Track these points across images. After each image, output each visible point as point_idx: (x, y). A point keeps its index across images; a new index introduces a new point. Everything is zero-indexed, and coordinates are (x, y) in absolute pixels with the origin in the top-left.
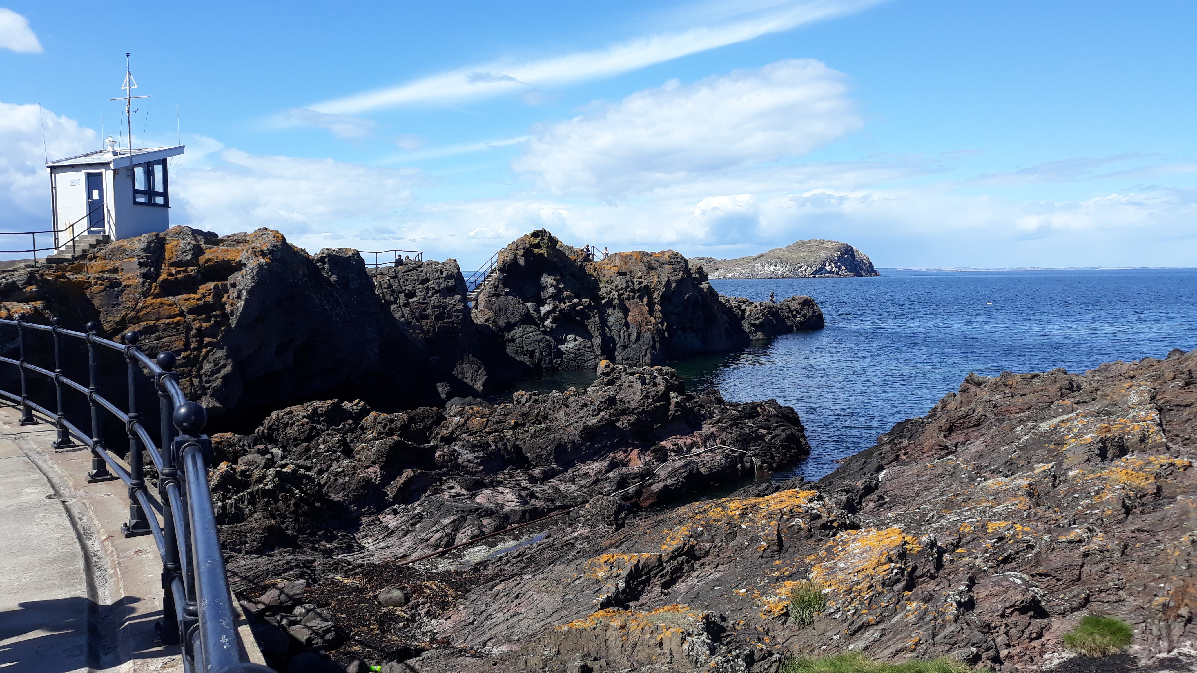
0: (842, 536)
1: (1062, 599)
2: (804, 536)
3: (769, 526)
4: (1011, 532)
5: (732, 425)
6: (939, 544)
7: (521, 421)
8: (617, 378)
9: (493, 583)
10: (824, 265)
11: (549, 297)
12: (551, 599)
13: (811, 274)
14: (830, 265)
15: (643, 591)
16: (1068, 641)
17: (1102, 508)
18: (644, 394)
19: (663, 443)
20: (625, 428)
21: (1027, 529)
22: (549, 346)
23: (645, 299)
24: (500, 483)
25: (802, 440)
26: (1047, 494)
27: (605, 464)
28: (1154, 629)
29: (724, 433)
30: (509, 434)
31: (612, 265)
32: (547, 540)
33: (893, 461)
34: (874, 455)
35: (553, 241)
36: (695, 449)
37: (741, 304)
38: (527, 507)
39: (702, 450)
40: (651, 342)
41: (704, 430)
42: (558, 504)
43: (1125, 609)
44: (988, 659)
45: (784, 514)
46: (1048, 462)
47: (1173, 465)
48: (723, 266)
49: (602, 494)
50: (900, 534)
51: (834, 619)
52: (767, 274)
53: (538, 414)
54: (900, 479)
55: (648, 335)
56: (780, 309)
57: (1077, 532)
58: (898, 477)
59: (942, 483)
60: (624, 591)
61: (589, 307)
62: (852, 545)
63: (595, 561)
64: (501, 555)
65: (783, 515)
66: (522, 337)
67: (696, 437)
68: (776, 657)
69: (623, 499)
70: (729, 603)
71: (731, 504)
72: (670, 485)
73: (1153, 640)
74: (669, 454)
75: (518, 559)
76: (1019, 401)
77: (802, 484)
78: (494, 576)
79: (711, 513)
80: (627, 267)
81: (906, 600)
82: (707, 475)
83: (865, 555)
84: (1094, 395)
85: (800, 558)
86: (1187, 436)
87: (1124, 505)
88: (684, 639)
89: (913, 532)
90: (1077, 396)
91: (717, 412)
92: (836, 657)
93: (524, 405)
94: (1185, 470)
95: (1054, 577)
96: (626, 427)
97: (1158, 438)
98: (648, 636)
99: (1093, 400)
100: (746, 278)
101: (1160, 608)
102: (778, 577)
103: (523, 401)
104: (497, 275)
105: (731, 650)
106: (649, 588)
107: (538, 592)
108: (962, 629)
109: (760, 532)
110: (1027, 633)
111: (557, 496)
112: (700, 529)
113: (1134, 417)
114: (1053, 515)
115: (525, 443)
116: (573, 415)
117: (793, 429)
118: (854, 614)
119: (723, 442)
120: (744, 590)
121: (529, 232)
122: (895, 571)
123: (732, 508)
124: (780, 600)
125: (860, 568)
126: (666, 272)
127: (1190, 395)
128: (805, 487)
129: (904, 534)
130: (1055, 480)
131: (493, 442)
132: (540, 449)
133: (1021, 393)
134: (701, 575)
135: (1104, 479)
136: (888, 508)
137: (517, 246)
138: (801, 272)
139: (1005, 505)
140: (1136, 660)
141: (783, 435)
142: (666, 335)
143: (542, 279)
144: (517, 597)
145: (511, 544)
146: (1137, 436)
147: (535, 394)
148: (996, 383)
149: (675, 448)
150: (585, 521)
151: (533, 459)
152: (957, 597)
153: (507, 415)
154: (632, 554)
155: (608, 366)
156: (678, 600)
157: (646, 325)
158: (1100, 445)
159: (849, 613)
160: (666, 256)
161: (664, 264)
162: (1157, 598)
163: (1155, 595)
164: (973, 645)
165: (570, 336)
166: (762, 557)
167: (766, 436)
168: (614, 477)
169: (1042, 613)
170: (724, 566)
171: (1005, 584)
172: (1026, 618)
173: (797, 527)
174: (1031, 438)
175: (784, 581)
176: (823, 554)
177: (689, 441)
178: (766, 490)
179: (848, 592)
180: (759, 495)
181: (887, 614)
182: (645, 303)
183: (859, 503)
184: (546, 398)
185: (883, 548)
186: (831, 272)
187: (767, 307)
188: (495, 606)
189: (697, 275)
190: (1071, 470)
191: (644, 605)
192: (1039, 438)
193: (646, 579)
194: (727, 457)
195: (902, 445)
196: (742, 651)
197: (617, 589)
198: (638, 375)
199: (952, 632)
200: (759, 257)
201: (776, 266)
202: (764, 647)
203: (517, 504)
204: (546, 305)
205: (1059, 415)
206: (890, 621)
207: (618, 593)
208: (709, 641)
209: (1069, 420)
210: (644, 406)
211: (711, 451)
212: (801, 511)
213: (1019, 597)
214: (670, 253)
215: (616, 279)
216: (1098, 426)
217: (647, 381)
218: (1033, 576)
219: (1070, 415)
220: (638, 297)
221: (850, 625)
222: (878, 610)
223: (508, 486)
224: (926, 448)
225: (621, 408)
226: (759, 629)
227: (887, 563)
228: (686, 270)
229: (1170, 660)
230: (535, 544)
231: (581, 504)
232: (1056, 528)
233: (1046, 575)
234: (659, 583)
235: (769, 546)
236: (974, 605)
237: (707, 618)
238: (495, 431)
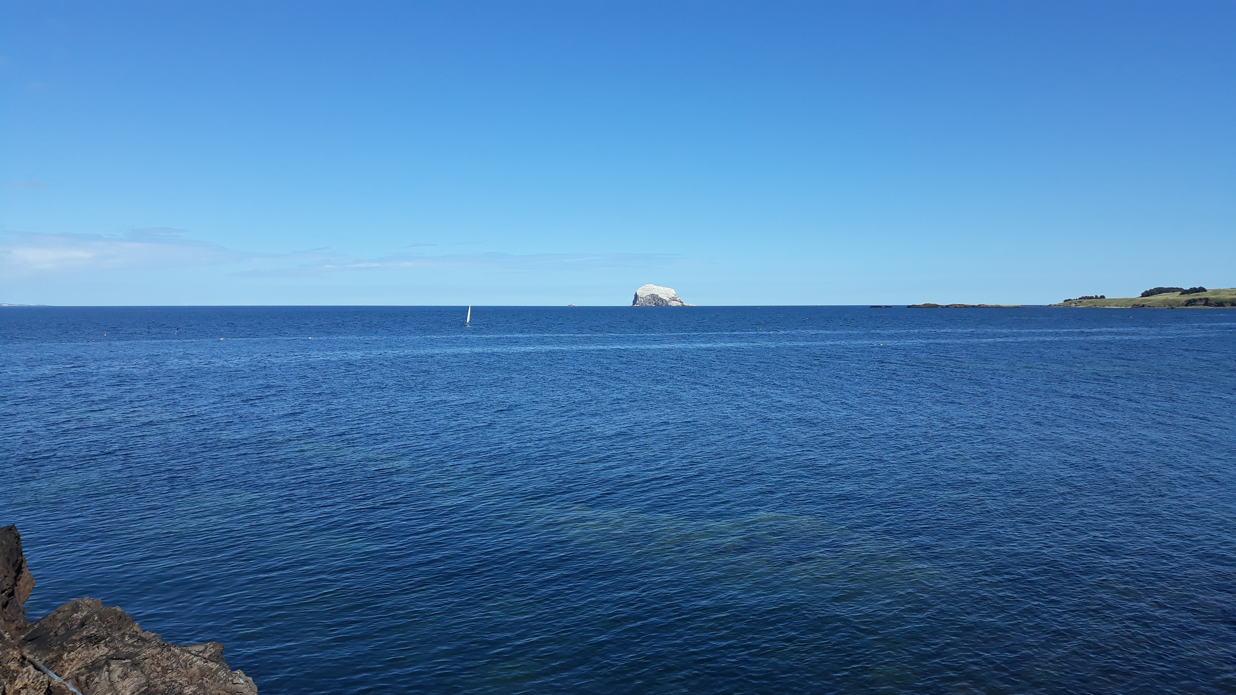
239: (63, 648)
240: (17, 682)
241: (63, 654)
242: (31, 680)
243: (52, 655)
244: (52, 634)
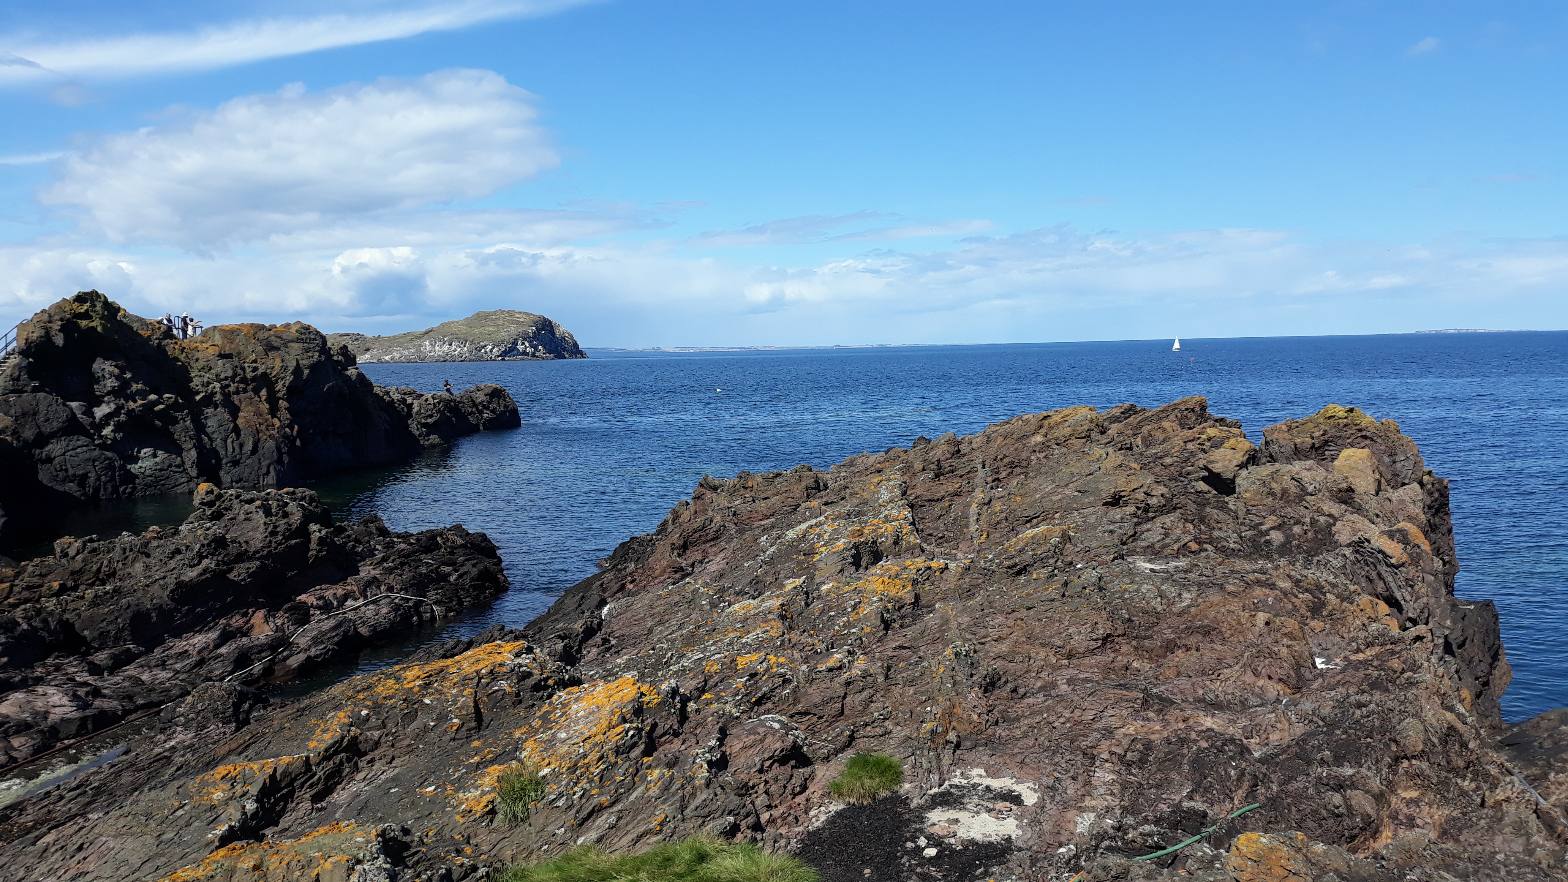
0: (560, 697)
1: (825, 740)
2: (510, 703)
3: (463, 696)
4: (765, 665)
5: (402, 564)
6: (682, 690)
7: (70, 583)
8: (226, 509)
9: (37, 833)
10: (515, 343)
11: (108, 393)
12: (138, 844)
13: (498, 356)
14: (523, 344)
15: (283, 811)
16: (835, 790)
17: (860, 625)
18: (270, 529)
19: (303, 597)
20: (242, 580)
21: (782, 660)
22: (111, 467)
23: (264, 393)
24: (39, 681)
25: (500, 576)
26: (800, 615)
27: (213, 635)
28: (924, 761)
29: (392, 577)
30: (50, 604)
31: (210, 343)
32: (124, 757)
33: (617, 592)
34: (594, 587)
35: (111, 310)
36: (349, 603)
37: (406, 397)
38: (88, 712)
39: (361, 602)
40: (275, 454)
41: (362, 574)
42: (141, 702)
43: (891, 742)
44: (748, 828)
45: (482, 678)
46: (800, 576)
47: (929, 568)
48: (377, 345)
49: (210, 679)
50: (634, 684)
51: (557, 807)
52: (439, 356)
53: (99, 570)
54: (629, 614)
55: (271, 444)
56: (460, 403)
57: (838, 656)
58: (626, 611)
59: (680, 614)
60: (255, 815)
61: (175, 406)
62: (574, 707)
63: (206, 778)
64: (48, 789)
65: (480, 679)
66: (64, 454)
67: (352, 584)
68: (482, 871)
69: (245, 683)
70: (411, 809)
71: (408, 673)
72: (316, 656)
73: (924, 773)
74: (312, 612)
75: (78, 791)
76: (762, 506)
77: (502, 634)
78: (37, 824)
79: (379, 689)
80: (233, 346)
81: (647, 769)
82: (370, 636)
83: (591, 718)
84: (843, 494)
85: (506, 734)
86: (940, 535)
87: (883, 620)
88: (350, 870)
89: (649, 679)
90: (825, 496)
91: (379, 547)
92: (562, 857)
93: (73, 558)
94: (941, 573)
95: (815, 715)
96: (244, 580)
97: (912, 539)
98: (298, 873)
99: (842, 499)
100: (409, 361)
101: (928, 736)
102: (478, 763)
103: (72, 552)
104: (17, 361)
105: (420, 872)
106: (294, 805)
107: (115, 837)
108: (716, 795)
109: (450, 706)
110: (790, 787)
111: (138, 689)
112: (364, 712)
113: (886, 516)
114: (809, 640)
115: (79, 615)
116: (157, 568)
117: (487, 562)
118: (581, 797)
119: (391, 589)
120: (432, 788)
121: (70, 295)
122: (631, 733)
123: (410, 678)
124: (484, 793)
125: (587, 735)
126: (293, 353)
127: (940, 488)
128: (507, 638)
129: (639, 684)
130: (808, 597)
131: (23, 618)
132: (105, 623)
133: (762, 496)
134: (369, 776)
135: (860, 592)
136: (615, 653)
137: (50, 316)
138: (486, 353)
139: (755, 633)
140: (908, 801)
141: (475, 572)
142: (298, 443)
143: (95, 366)
144: (80, 848)
145: (63, 770)
146: (890, 538)
147: (91, 541)
148: (735, 486)
149: (321, 603)
150: (187, 722)
151: (94, 639)
152: (707, 755)
153: (45, 575)
154: (265, 761)
155: (212, 492)
156: (337, 816)
157: (267, 429)
158: (853, 551)
159: (575, 797)
160: (293, 330)
161: (289, 342)
162: (924, 725)
163: (922, 722)
164: (729, 814)
165: (145, 450)
166: (454, 739)
167: (450, 575)
168: (228, 653)
169: (804, 761)
170: (402, 759)
171: (761, 730)
172: (788, 768)
173: (501, 693)
174: (778, 549)
175: (486, 767)
176: (536, 723)
177: (340, 592)
178: (455, 648)
179: (573, 769)
180: (445, 657)
181: (623, 790)
182: (264, 398)
183: (579, 651)
184: (111, 546)
185: (614, 705)
186: (525, 353)
187: (442, 400)
188: (43, 868)
189: (340, 358)
190: (824, 583)
191: (286, 830)
192: (786, 548)
193: (287, 792)
194: (396, 608)
195: (628, 571)
196: (435, 871)
197: (244, 813)
198: (258, 503)
199: (705, 800)
200: (426, 333)
201: (451, 345)
202: (466, 861)
203: (71, 709)
204: (104, 405)
205: (806, 520)
206: (628, 799)
207: (245, 819)
208: (388, 866)
209: (818, 525)
210: (270, 547)
211: (374, 602)
212: (505, 670)
213: (778, 745)
214: (299, 326)
215: (216, 364)
216: (850, 529)
217: (273, 510)
218: (792, 716)
219: (819, 519)
220: (253, 390)
221: (578, 812)
222: (612, 787)
223: (53, 683)
224: (658, 572)
225: (235, 552)
226: (457, 837)
227: (621, 724)
228: (324, 349)
229: (942, 795)
230: (105, 766)
231: (178, 697)
232: (813, 655)
233: (806, 713)
234: (308, 796)
235: (463, 724)
236: (728, 762)
237: (382, 834)
238: (26, 601)
239: (1550, 766)
240: (1498, 791)
241: (1549, 773)
242: (1515, 794)
243: (1535, 771)
244: (1535, 744)
